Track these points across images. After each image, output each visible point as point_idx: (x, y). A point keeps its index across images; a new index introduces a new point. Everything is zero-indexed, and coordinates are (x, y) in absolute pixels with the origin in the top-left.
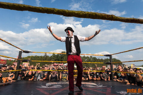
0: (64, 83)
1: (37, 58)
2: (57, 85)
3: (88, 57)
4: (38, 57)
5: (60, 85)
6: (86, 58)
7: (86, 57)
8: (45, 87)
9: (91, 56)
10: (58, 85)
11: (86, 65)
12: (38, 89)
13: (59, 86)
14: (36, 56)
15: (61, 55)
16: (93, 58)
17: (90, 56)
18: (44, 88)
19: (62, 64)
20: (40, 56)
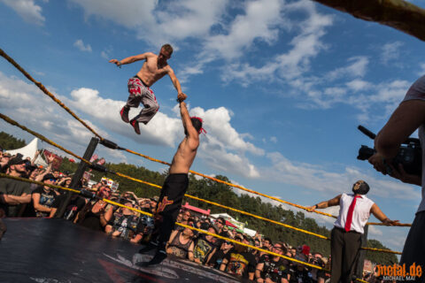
0: (190, 268)
1: (143, 175)
2: (166, 270)
3: (291, 213)
4: (147, 172)
5: (173, 272)
6: (284, 215)
7: (285, 211)
8: (128, 263)
9: (300, 213)
10: (169, 271)
11: (279, 234)
12: (104, 264)
13: (170, 274)
14: (142, 168)
15: (211, 184)
16: (308, 219)
17: (299, 210)
18: (122, 265)
19: (207, 212)
20: (153, 173)
